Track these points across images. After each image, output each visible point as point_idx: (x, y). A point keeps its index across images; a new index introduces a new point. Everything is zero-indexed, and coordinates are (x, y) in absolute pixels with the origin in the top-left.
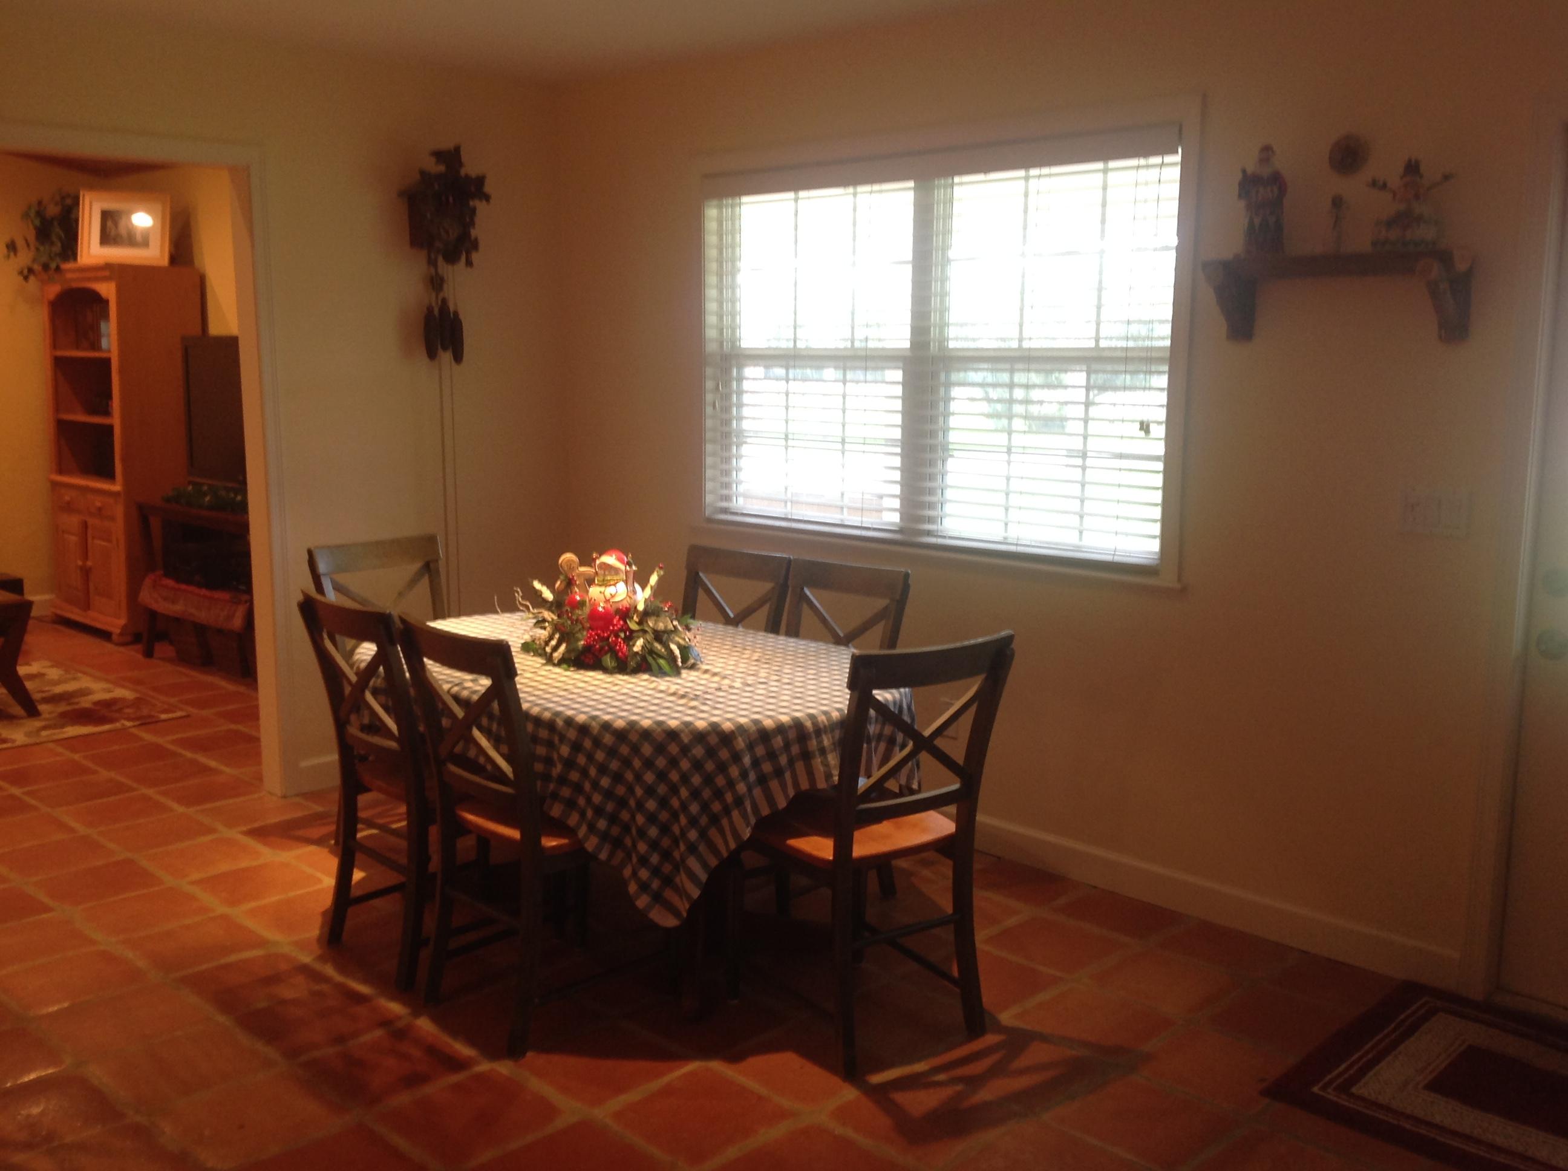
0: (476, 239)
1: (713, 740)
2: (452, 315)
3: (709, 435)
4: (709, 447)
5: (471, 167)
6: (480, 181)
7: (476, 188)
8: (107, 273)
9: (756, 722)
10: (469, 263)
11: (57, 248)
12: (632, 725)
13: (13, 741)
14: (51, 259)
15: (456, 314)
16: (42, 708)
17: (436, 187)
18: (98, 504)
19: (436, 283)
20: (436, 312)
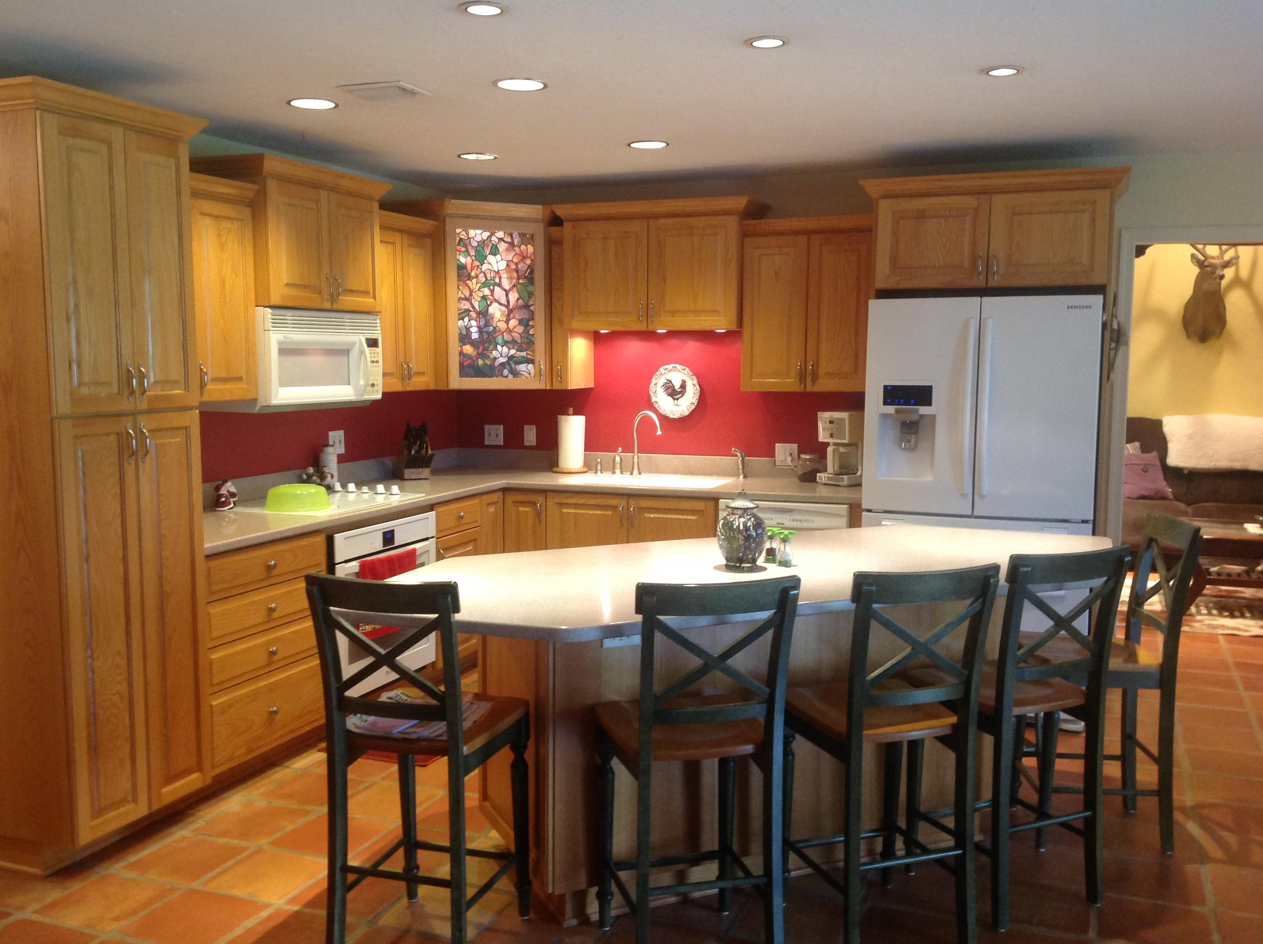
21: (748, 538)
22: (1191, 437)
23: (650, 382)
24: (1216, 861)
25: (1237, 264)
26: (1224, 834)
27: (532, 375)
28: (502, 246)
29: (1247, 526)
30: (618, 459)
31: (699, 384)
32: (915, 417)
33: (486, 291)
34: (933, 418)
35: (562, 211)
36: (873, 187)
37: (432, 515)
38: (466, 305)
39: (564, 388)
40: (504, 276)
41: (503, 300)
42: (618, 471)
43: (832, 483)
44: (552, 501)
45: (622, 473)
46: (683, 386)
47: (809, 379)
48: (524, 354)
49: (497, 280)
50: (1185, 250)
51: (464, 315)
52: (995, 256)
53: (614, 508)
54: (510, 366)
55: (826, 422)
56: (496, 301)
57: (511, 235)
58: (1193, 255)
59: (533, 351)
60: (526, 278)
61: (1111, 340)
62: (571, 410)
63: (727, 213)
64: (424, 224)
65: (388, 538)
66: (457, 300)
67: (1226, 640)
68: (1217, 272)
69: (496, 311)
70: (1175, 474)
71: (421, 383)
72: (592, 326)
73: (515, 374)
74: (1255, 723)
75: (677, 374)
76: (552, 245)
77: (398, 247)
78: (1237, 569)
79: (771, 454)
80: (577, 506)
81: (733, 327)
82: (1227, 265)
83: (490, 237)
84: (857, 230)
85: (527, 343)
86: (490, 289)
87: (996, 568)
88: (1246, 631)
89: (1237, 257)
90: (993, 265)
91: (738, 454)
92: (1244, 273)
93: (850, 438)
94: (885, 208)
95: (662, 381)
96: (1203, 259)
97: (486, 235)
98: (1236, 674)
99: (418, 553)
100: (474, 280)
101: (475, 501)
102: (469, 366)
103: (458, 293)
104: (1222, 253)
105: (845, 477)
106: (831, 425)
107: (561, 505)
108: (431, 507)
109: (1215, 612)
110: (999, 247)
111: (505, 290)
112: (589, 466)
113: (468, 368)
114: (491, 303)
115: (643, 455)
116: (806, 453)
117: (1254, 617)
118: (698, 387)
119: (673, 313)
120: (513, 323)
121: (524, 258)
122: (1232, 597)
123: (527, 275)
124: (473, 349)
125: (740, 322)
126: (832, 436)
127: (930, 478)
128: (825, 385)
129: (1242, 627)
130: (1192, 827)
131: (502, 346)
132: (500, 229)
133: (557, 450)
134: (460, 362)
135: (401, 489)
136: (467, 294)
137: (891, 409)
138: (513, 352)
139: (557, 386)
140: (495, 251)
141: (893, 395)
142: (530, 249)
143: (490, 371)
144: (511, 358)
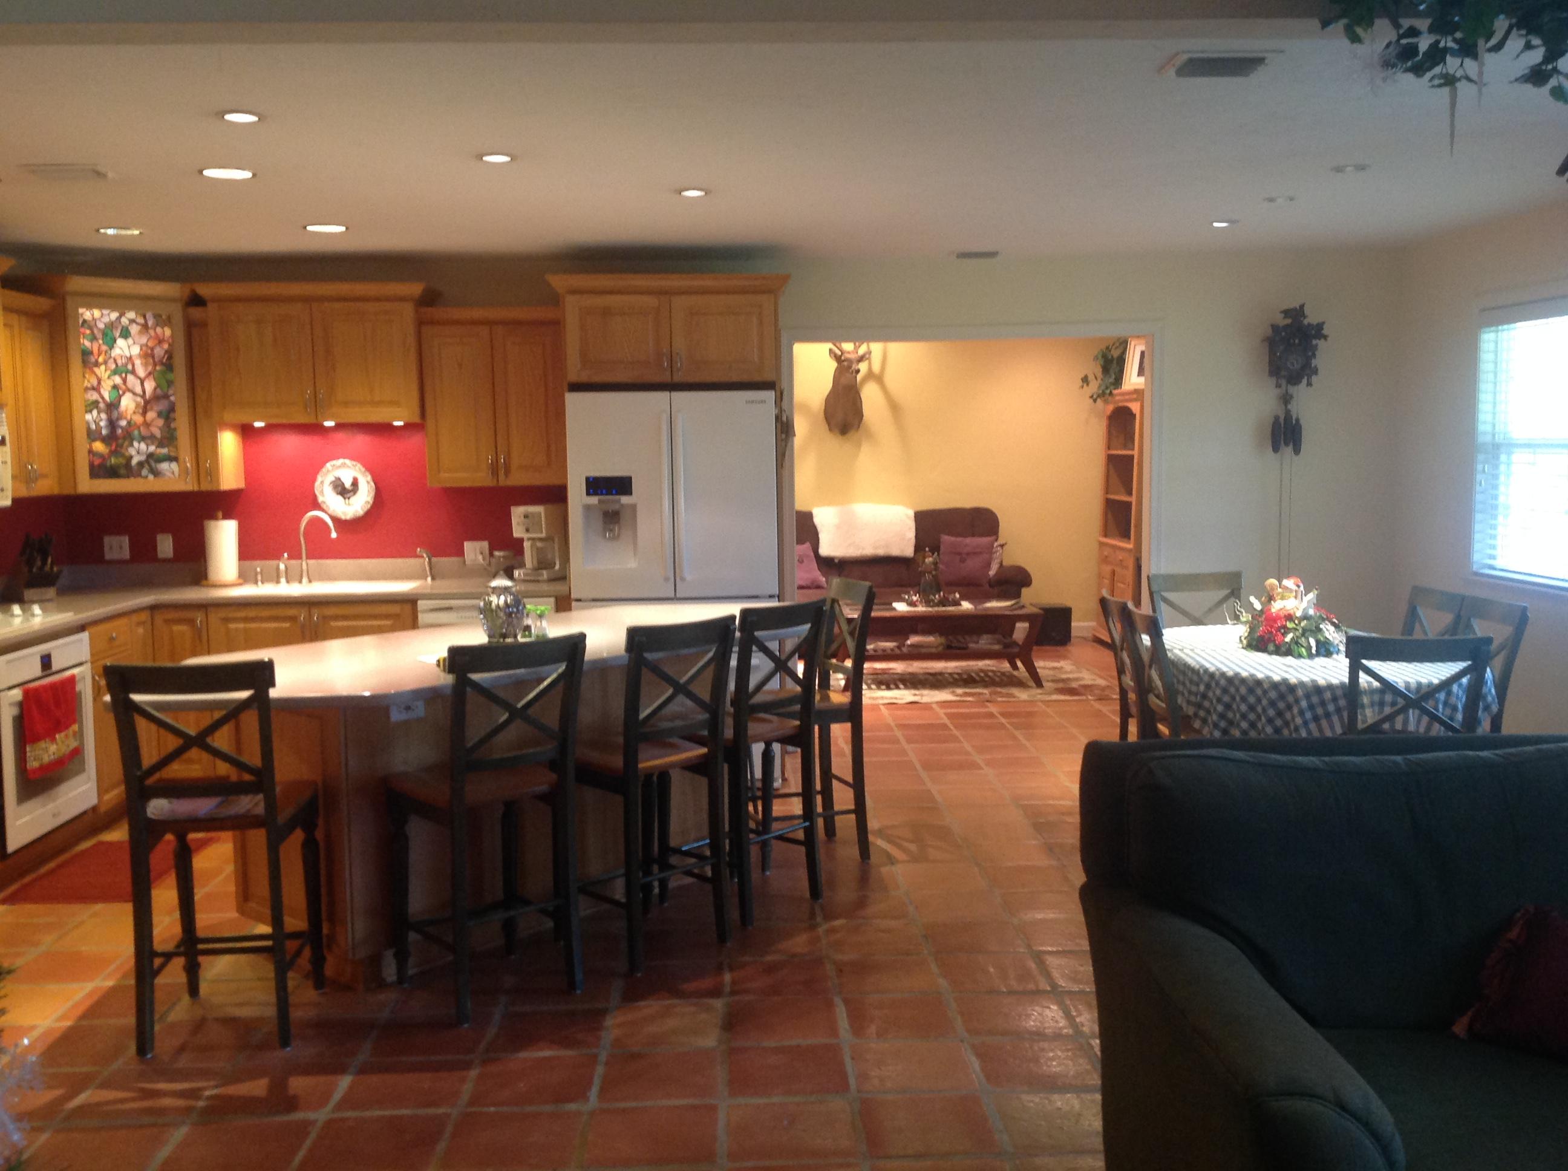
0: (1316, 366)
1: (1283, 689)
2: (1294, 422)
3: (1478, 507)
4: (1478, 517)
5: (1312, 318)
6: (1320, 326)
7: (1318, 331)
8: (1135, 396)
9: (1314, 681)
10: (1309, 384)
11: (1112, 380)
12: (1237, 675)
13: (1018, 698)
14: (1107, 388)
15: (1297, 420)
16: (1044, 684)
17: (1283, 334)
18: (1121, 558)
19: (1286, 399)
20: (1282, 420)
21: (510, 615)
22: (838, 527)
23: (314, 480)
24: (903, 862)
25: (869, 359)
26: (906, 844)
27: (177, 474)
28: (134, 329)
29: (895, 605)
30: (282, 566)
31: (374, 480)
32: (616, 507)
33: (117, 380)
34: (633, 508)
35: (205, 290)
36: (558, 282)
37: (85, 636)
38: (93, 396)
39: (214, 489)
40: (138, 362)
41: (139, 390)
42: (283, 580)
43: (532, 578)
44: (214, 617)
45: (288, 582)
46: (355, 483)
47: (502, 473)
48: (165, 451)
49: (130, 367)
50: (827, 346)
51: (92, 407)
52: (677, 354)
53: (293, 619)
54: (150, 466)
55: (520, 517)
56: (129, 390)
57: (145, 317)
58: (830, 350)
59: (176, 447)
60: (162, 364)
61: (782, 433)
62: (220, 514)
63: (402, 299)
64: (41, 303)
65: (46, 661)
66: (83, 391)
67: (887, 709)
68: (854, 366)
69: (128, 403)
70: (829, 565)
71: (45, 487)
72: (244, 419)
73: (156, 473)
74: (918, 766)
75: (346, 470)
76: (192, 330)
77: (16, 330)
78: (889, 645)
79: (460, 553)
80: (246, 620)
81: (416, 419)
82: (861, 359)
83: (119, 318)
84: (542, 323)
85: (169, 438)
86: (121, 377)
87: (733, 617)
88: (902, 699)
89: (870, 353)
90: (676, 363)
91: (425, 555)
92: (876, 368)
93: (546, 534)
94: (572, 303)
95: (330, 478)
96: (840, 353)
97: (114, 315)
98: (898, 734)
99: (77, 679)
100: (103, 367)
101: (123, 621)
102: (99, 466)
103: (84, 382)
104: (856, 349)
105: (545, 572)
106: (526, 520)
107: (227, 620)
108: (82, 628)
109: (873, 686)
110: (680, 344)
111: (140, 379)
112: (245, 577)
113: (101, 470)
114: (124, 393)
115: (312, 562)
116: (500, 549)
117: (906, 687)
118: (373, 484)
119: (346, 404)
120: (151, 415)
121: (160, 342)
122: (886, 673)
123: (164, 360)
124: (104, 445)
125: (423, 414)
126: (527, 530)
127: (632, 564)
128: (518, 478)
129: (898, 696)
130: (880, 843)
131: (139, 443)
132: (130, 309)
133: (205, 561)
134: (89, 461)
135: (43, 609)
136: (95, 383)
137: (594, 500)
138: (152, 448)
139: (205, 486)
140: (125, 334)
141: (595, 485)
142: (168, 332)
143: (125, 470)
144: (150, 456)
